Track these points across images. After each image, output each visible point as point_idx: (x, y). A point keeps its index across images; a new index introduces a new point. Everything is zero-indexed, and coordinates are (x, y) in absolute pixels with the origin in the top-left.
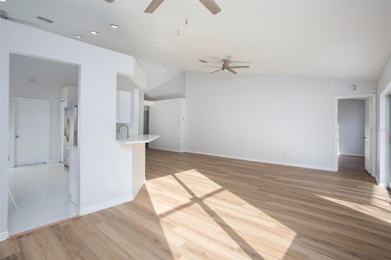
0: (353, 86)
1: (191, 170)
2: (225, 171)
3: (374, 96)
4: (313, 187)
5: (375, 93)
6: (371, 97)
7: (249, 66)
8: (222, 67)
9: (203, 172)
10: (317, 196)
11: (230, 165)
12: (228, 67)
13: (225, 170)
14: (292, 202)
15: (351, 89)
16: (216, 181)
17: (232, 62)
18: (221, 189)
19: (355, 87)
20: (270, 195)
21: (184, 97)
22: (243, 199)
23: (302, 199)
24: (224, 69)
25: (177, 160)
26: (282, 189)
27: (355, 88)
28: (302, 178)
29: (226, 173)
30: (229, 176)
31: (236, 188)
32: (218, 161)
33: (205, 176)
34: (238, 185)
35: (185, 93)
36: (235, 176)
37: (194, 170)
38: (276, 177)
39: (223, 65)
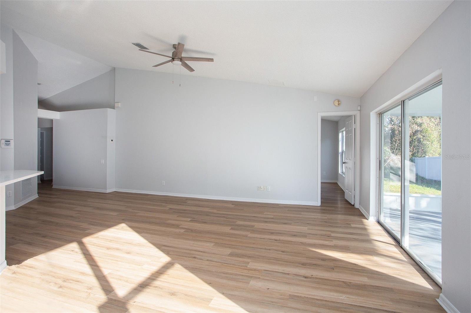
0: (337, 100)
1: (117, 227)
2: (177, 222)
3: (358, 114)
4: (304, 236)
5: (359, 110)
6: (355, 116)
7: (213, 59)
8: (171, 56)
9: (139, 228)
10: (316, 252)
11: (185, 210)
12: (180, 57)
13: (177, 220)
14: (288, 274)
15: (336, 104)
16: (159, 246)
17: (187, 51)
18: (168, 263)
19: (340, 102)
20: (253, 265)
21: (113, 107)
22: (210, 284)
23: (299, 263)
24: (175, 59)
25: (99, 208)
26: (267, 248)
27: (339, 104)
28: (286, 221)
29: (177, 226)
30: (182, 231)
31: (195, 257)
32: (166, 203)
33: (142, 236)
34: (198, 249)
35: (116, 101)
36: (192, 231)
37: (123, 225)
38: (253, 224)
39: (173, 53)
